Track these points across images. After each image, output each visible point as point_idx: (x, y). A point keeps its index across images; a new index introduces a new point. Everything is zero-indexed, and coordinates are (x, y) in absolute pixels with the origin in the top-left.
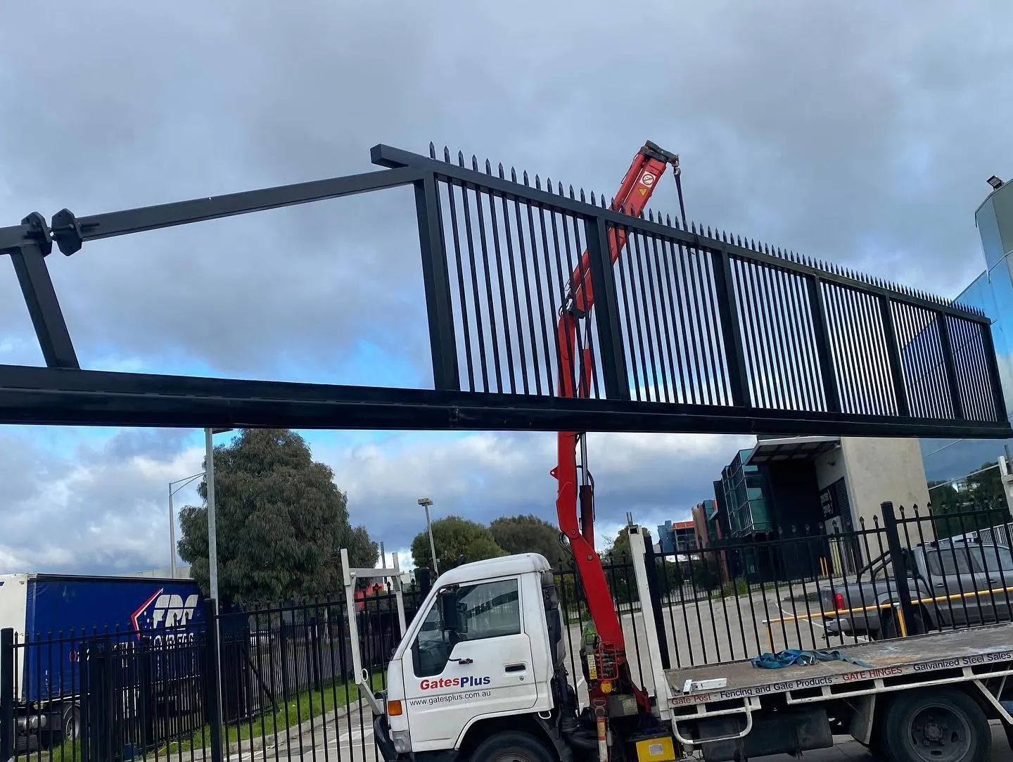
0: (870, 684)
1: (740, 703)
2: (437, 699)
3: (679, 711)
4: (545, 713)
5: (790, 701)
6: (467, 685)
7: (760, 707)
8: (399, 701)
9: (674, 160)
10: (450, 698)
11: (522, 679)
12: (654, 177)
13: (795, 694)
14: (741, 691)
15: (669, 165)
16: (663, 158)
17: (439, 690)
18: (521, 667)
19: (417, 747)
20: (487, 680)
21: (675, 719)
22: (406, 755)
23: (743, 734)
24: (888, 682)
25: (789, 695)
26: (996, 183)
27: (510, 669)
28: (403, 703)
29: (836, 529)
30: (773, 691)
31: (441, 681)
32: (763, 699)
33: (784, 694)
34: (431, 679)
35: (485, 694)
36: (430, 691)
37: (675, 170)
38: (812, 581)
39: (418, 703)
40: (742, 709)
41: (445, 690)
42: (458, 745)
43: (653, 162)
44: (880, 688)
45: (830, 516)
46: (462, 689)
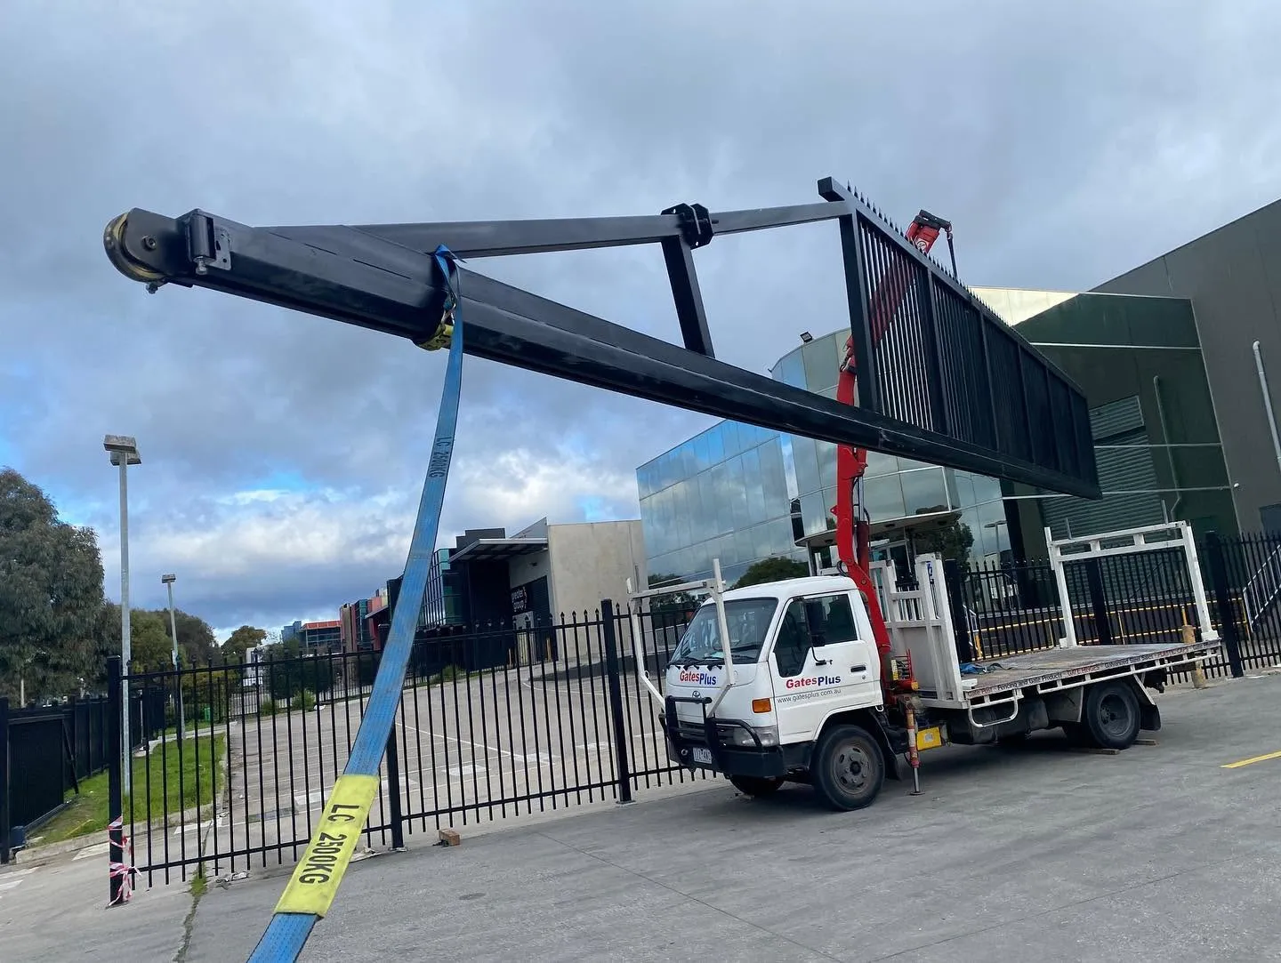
0: (1082, 678)
1: (1009, 694)
2: (801, 696)
3: (974, 701)
4: (879, 707)
5: (1040, 692)
6: (823, 684)
7: (1023, 696)
8: (769, 699)
9: (947, 226)
10: (809, 695)
11: (864, 678)
12: (928, 244)
13: (1044, 686)
14: (1011, 684)
15: (942, 230)
16: (936, 225)
17: (801, 689)
18: (862, 668)
19: (784, 740)
20: (838, 679)
21: (971, 707)
22: (774, 748)
23: (1012, 717)
24: (1093, 676)
25: (1039, 688)
26: (807, 338)
27: (855, 670)
28: (771, 700)
29: (528, 624)
30: (1029, 684)
31: (803, 680)
32: (1024, 690)
33: (1035, 686)
34: (795, 678)
35: (836, 692)
36: (794, 690)
37: (948, 237)
38: (514, 668)
39: (785, 700)
40: (1012, 699)
41: (806, 688)
42: (816, 738)
43: (926, 230)
44: (1088, 681)
45: (519, 612)
46: (819, 688)
